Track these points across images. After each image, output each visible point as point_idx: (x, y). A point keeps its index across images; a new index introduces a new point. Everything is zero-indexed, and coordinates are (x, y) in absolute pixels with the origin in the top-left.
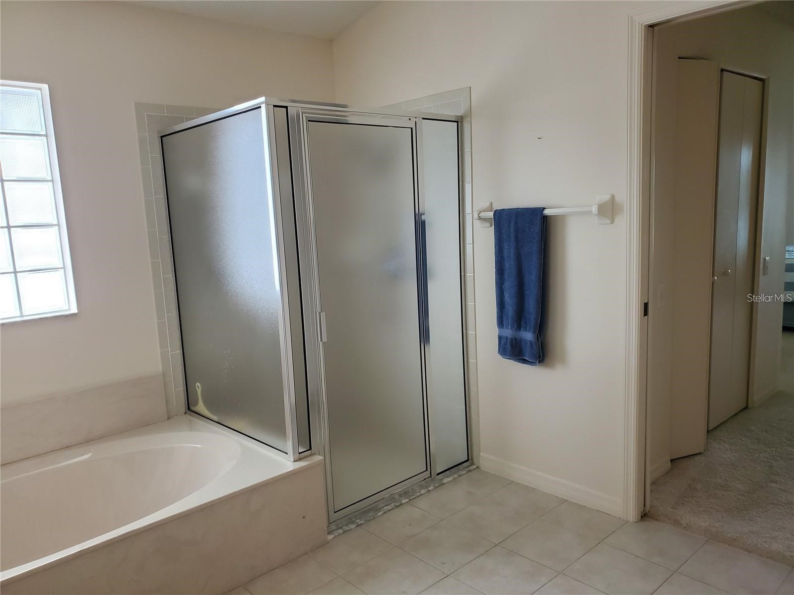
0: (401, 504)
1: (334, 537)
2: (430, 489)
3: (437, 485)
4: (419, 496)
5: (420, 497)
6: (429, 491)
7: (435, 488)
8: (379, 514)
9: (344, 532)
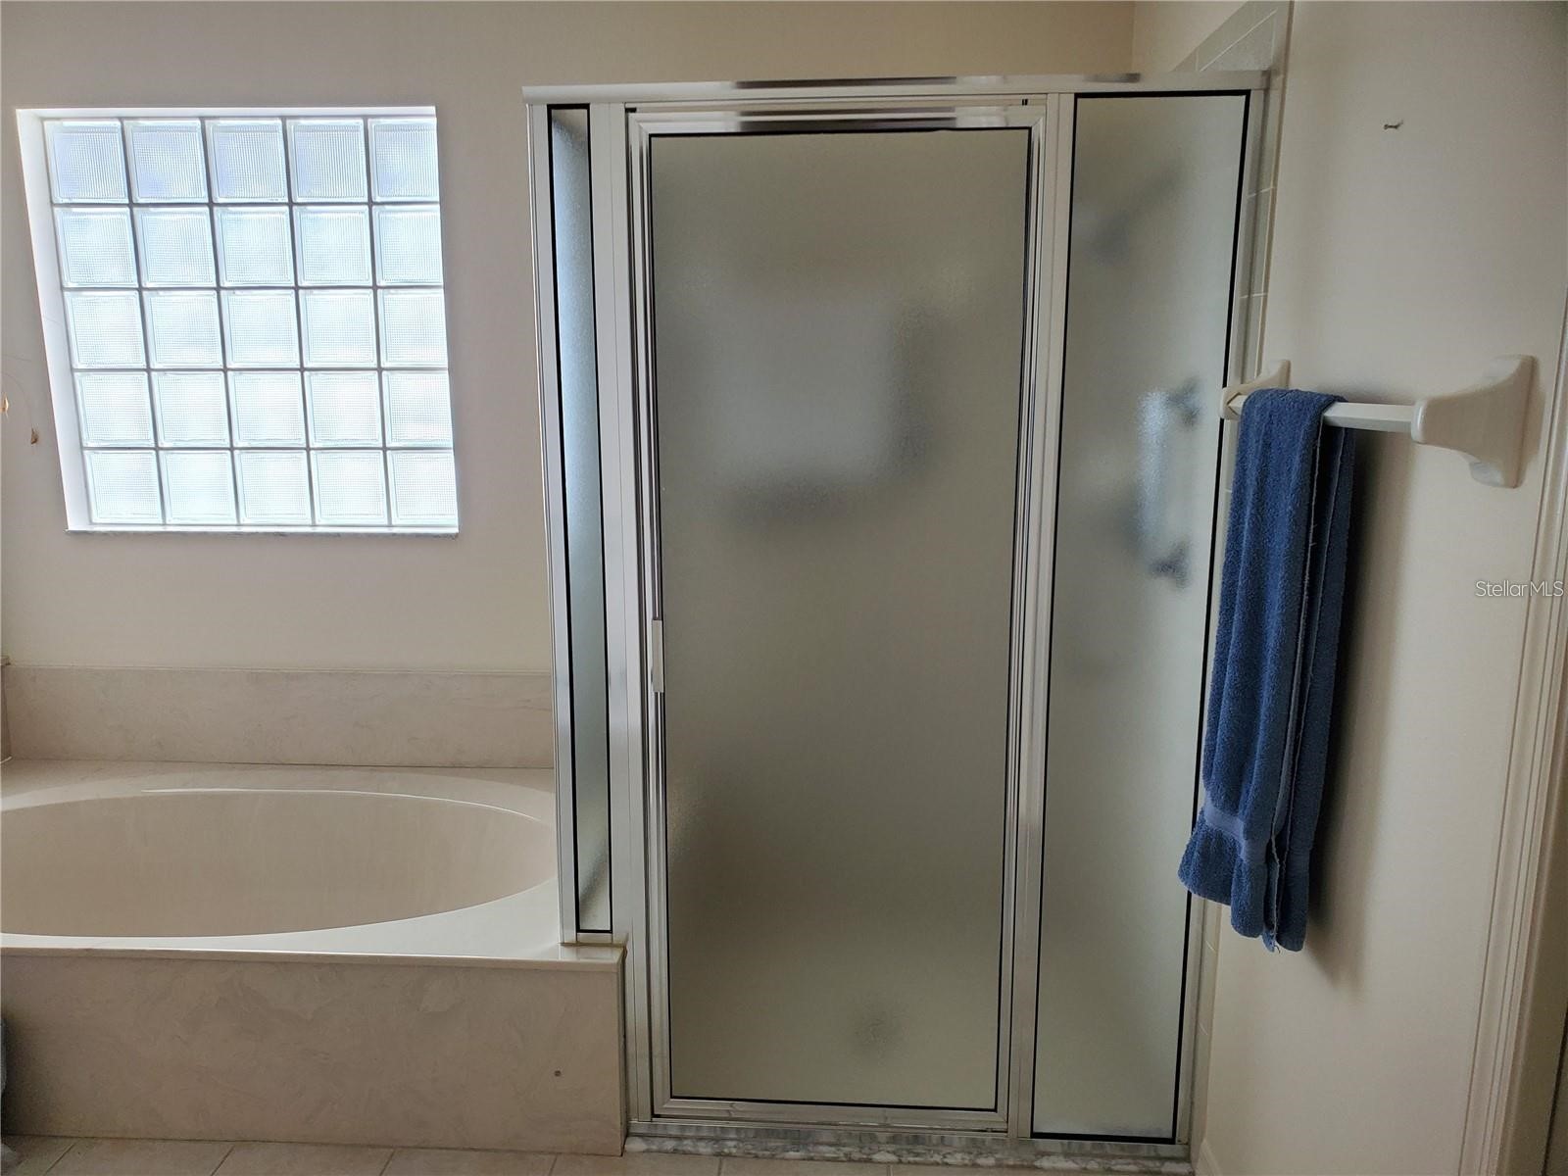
0: (869, 1161)
1: (648, 1151)
2: (981, 1161)
3: (1011, 1163)
4: (938, 1164)
5: (939, 1168)
6: (975, 1165)
7: (999, 1165)
8: (792, 1154)
9: (675, 1151)
